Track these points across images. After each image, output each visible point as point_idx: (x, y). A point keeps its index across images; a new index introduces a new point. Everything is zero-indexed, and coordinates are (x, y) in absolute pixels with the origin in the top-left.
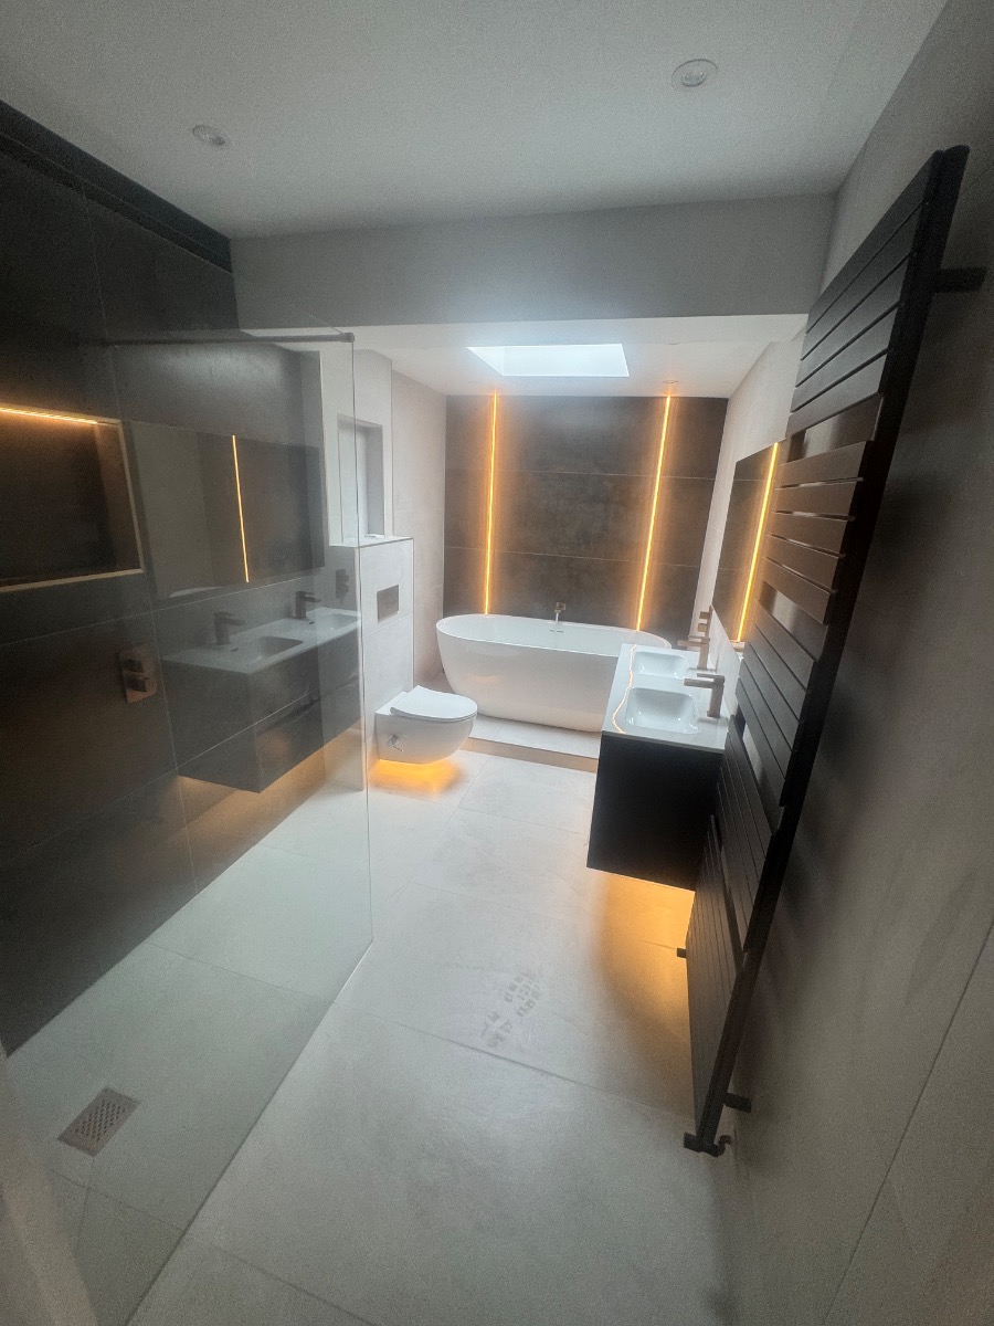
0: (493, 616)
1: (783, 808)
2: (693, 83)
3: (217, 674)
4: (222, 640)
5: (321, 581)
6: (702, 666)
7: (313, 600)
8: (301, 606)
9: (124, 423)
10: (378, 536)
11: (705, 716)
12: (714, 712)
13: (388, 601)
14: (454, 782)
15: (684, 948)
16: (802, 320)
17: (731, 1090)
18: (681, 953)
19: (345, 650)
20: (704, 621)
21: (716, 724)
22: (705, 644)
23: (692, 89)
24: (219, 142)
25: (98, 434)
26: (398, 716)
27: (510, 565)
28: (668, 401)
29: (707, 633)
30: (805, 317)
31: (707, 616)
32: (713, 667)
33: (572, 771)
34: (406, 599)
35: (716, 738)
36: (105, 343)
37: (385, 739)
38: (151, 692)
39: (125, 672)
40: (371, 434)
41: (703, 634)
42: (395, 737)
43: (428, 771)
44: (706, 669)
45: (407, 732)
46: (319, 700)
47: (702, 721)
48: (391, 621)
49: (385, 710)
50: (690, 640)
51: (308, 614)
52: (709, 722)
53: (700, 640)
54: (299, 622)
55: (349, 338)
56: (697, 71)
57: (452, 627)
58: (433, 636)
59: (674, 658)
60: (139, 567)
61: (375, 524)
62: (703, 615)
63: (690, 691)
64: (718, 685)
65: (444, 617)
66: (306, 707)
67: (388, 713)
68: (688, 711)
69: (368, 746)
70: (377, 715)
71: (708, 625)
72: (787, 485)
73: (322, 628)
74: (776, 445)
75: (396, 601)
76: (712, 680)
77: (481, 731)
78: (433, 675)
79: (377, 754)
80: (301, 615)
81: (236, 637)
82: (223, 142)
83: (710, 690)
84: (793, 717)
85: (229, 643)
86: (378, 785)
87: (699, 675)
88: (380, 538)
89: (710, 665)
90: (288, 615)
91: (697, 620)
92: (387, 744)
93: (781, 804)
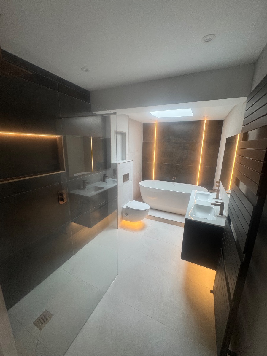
0: (155, 181)
1: (245, 255)
2: (207, 41)
3: (81, 197)
4: (84, 187)
5: (109, 172)
6: (217, 198)
7: (107, 177)
8: (104, 178)
9: (63, 136)
10: (124, 160)
11: (218, 215)
12: (221, 213)
13: (126, 177)
14: (143, 228)
15: (213, 290)
16: (245, 99)
17: (230, 349)
18: (212, 292)
19: (114, 190)
20: (218, 184)
21: (222, 217)
22: (218, 191)
23: (207, 42)
24: (87, 71)
25: (57, 139)
26: (128, 208)
27: (160, 167)
28: (205, 122)
29: (219, 188)
30: (246, 98)
31: (219, 182)
32: (221, 198)
33: (177, 226)
34: (131, 177)
35: (222, 223)
36: (60, 118)
37: (124, 215)
38: (65, 201)
39: (60, 197)
40: (123, 135)
41: (217, 188)
42: (127, 214)
43: (136, 224)
44: (218, 199)
45: (130, 213)
46: (107, 203)
47: (217, 216)
48: (127, 182)
49: (124, 207)
50: (213, 190)
51: (106, 180)
52: (220, 217)
53: (216, 190)
54: (104, 182)
55: (115, 113)
56: (209, 37)
57: (144, 184)
58: (138, 186)
59: (208, 195)
60: (64, 170)
61: (123, 157)
62: (217, 182)
63: (213, 206)
64: (222, 205)
65: (142, 180)
66: (104, 205)
67: (125, 207)
68: (213, 212)
69: (119, 216)
70: (122, 208)
71: (219, 185)
72: (242, 148)
73: (109, 184)
74: (239, 134)
75: (128, 177)
76: (220, 204)
77: (151, 213)
78: (138, 197)
79: (122, 218)
80: (104, 181)
81: (88, 186)
82: (88, 71)
83: (219, 207)
84: (247, 225)
85: (86, 188)
86: (122, 227)
87: (216, 202)
88: (125, 161)
89: (220, 198)
90: (101, 181)
91: (215, 184)
92: (125, 216)
93: (244, 253)
